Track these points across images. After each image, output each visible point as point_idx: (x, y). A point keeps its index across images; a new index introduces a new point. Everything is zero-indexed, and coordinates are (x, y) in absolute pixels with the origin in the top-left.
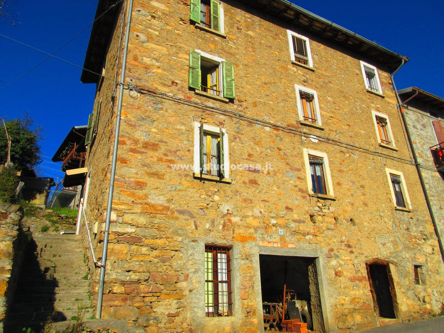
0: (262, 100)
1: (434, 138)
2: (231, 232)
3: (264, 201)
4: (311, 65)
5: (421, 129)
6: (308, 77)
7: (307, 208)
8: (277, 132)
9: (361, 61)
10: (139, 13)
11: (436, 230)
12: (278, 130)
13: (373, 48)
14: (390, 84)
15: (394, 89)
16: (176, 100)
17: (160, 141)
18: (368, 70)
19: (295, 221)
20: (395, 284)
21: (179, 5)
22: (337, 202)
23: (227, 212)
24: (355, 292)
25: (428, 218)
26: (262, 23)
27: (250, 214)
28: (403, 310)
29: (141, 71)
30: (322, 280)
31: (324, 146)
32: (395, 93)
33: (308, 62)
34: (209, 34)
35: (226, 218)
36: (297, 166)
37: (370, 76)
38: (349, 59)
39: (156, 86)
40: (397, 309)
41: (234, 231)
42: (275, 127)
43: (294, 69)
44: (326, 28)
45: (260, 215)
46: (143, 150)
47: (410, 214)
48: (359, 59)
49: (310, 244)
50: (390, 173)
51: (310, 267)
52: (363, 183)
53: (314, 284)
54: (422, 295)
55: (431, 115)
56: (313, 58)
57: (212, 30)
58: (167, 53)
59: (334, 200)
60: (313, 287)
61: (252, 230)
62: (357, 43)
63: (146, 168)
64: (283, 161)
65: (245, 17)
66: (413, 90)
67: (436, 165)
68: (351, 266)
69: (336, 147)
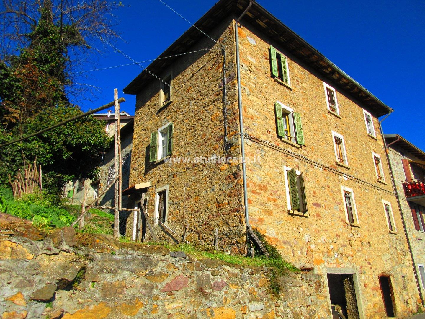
0: (316, 145)
1: (403, 174)
2: (312, 257)
3: (325, 230)
4: (338, 113)
5: (397, 166)
6: (337, 123)
7: (347, 235)
8: (326, 173)
9: (363, 109)
10: (243, 68)
11: (410, 248)
12: (326, 170)
13: (374, 101)
14: (379, 128)
15: (382, 133)
16: (271, 146)
17: (267, 183)
18: (368, 117)
19: (342, 246)
20: (394, 291)
21: (263, 59)
22: (361, 228)
23: (308, 241)
24: (375, 299)
25: (405, 239)
26: (310, 76)
27: (319, 241)
28: (399, 311)
29: (250, 121)
30: (358, 291)
31: (352, 183)
32: (382, 136)
33: (336, 110)
34: (282, 86)
35: (307, 246)
36: (339, 201)
37: (368, 121)
38: (357, 107)
39: (259, 134)
40: (396, 310)
41: (313, 256)
42: (325, 168)
43: (330, 117)
44: (348, 83)
45: (324, 242)
46: (259, 191)
47: (396, 236)
48: (362, 108)
49: (351, 263)
50: (385, 204)
51: (345, 280)
52: (372, 212)
53: (350, 293)
54: (406, 298)
55: (401, 154)
56: (339, 107)
57: (284, 83)
58: (262, 105)
59: (359, 227)
60: (350, 296)
61: (321, 255)
62: (364, 95)
63: (262, 207)
64: (331, 196)
65: (300, 70)
66: (397, 136)
67: (406, 195)
68: (372, 279)
69: (357, 183)
